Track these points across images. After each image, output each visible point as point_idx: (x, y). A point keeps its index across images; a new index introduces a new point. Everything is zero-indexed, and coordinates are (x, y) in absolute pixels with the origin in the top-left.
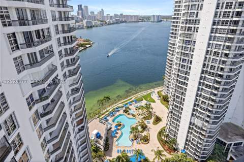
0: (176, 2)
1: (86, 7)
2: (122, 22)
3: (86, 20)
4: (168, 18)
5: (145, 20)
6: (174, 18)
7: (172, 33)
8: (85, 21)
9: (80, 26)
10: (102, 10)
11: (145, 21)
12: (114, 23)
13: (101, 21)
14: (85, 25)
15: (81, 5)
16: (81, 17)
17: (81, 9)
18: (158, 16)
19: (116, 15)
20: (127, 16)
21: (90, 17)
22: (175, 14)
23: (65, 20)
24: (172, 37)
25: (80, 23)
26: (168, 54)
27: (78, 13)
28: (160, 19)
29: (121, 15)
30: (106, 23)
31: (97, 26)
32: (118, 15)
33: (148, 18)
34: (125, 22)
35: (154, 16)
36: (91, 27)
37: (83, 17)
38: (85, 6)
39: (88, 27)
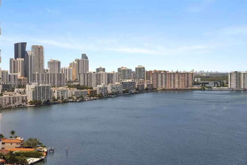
1: (39, 50)
2: (140, 90)
3: (33, 85)
5: (211, 84)
8: (30, 88)
9: (14, 100)
10: (84, 57)
11: (210, 88)
12: (115, 94)
13: (78, 87)
14: (30, 99)
15: (24, 45)
16: (19, 75)
17: (24, 54)
19: (123, 72)
20: (157, 73)
21: (46, 76)
25: (17, 93)
27: (13, 64)
29: (140, 70)
30: (93, 94)
31: (65, 102)
32: (129, 71)
33: (221, 80)
34: (151, 89)
36: (48, 104)
37: (25, 74)
38: (33, 47)
39: (37, 104)
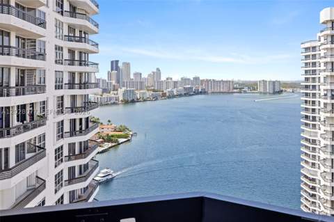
0: (307, 49)
1: (127, 65)
2: (197, 93)
3: (124, 89)
4: (294, 85)
5: (246, 89)
6: (307, 87)
7: (307, 117)
8: (121, 91)
9: (110, 99)
10: (158, 69)
11: (245, 92)
12: (180, 95)
13: (154, 91)
14: (121, 98)
15: (117, 62)
16: (114, 82)
17: (117, 68)
18: (274, 82)
19: (185, 80)
20: (208, 81)
21: (132, 83)
22: (307, 79)
23: (80, 88)
24: (307, 125)
25: (112, 95)
26: (303, 164)
27: (110, 75)
28: (277, 89)
29: (196, 79)
30: (164, 95)
31: (145, 101)
32: (189, 79)
33: (252, 86)
34: (204, 92)
35: (264, 82)
36: (133, 102)
37: (118, 82)
38: (124, 63)
39: (126, 102)
